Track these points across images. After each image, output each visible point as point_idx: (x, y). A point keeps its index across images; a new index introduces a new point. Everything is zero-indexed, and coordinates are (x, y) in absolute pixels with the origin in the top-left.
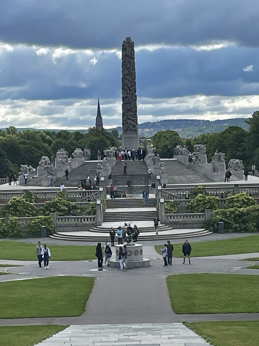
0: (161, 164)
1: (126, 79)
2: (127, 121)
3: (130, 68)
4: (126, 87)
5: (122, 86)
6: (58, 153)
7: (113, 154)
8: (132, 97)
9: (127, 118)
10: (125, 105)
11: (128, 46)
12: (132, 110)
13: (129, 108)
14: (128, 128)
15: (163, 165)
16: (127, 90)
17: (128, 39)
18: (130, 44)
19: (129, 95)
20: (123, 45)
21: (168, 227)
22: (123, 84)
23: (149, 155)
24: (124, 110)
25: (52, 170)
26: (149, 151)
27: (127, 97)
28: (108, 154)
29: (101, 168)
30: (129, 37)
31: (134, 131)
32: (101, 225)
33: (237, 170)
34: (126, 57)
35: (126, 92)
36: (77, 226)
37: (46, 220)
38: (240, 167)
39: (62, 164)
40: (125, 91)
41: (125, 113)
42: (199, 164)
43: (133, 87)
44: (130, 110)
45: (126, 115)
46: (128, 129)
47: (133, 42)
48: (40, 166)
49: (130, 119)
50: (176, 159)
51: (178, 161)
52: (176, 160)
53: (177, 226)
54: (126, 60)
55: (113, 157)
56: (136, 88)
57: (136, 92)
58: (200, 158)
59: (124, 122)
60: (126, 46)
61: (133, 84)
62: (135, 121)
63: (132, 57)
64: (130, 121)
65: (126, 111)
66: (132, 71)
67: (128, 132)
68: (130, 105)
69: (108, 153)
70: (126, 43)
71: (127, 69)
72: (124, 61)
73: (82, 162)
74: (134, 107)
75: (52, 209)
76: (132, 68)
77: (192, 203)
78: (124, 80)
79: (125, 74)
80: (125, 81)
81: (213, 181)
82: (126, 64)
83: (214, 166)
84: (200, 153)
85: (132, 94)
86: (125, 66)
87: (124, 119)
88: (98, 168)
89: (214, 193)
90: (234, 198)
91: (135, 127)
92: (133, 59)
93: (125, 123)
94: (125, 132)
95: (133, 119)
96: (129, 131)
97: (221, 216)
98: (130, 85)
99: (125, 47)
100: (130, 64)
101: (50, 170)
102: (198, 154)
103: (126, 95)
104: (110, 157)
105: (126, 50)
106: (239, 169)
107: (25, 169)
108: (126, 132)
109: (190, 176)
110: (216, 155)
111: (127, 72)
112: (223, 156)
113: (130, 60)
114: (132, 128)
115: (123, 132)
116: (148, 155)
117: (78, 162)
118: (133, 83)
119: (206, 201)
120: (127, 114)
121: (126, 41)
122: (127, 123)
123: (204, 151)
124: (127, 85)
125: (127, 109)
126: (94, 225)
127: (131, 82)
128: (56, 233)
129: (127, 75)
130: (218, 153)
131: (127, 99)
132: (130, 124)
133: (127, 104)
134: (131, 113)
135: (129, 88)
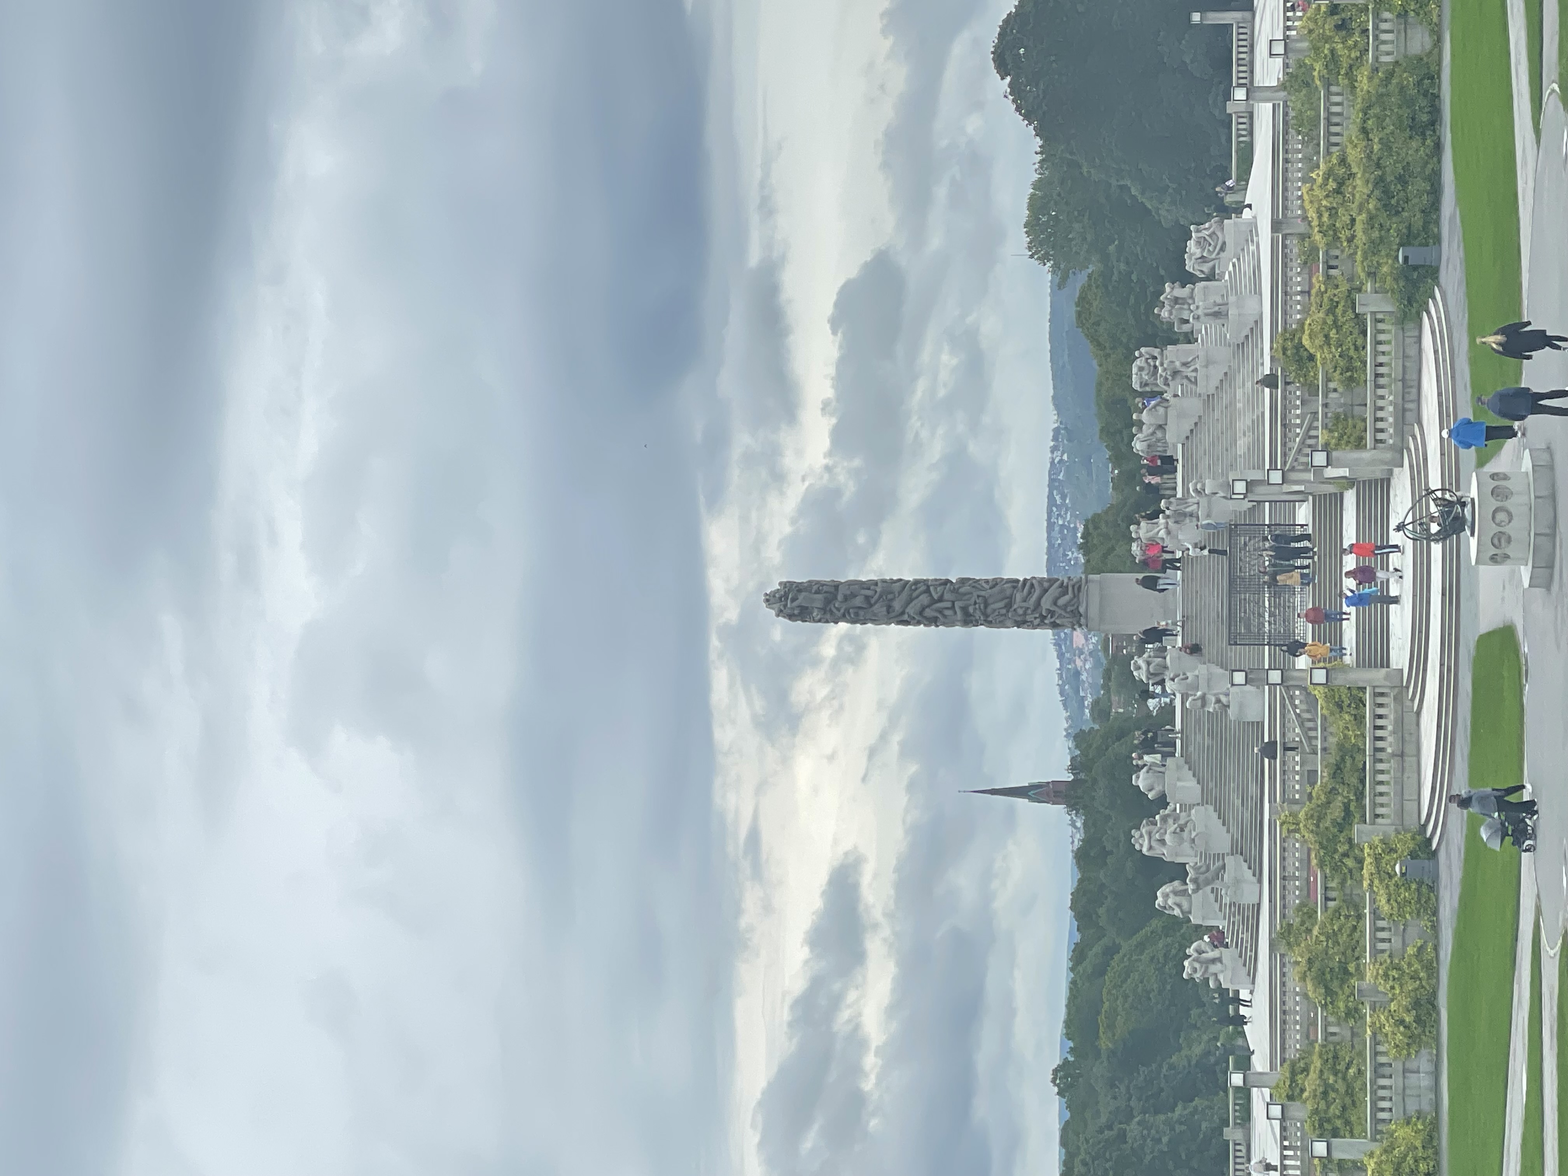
0: (1196, 490)
1: (903, 613)
2: (1044, 614)
3: (867, 598)
4: (929, 613)
5: (925, 625)
6: (1145, 850)
7: (1155, 657)
8: (965, 594)
9: (1033, 611)
10: (990, 619)
11: (793, 600)
12: (1008, 593)
13: (1001, 604)
14: (1068, 610)
15: (1199, 486)
16: (940, 611)
17: (769, 600)
18: (786, 595)
19: (957, 604)
20: (791, 617)
21: (1414, 438)
22: (919, 623)
23: (1162, 533)
24: (1008, 623)
25: (1203, 869)
26: (1151, 534)
27: (964, 609)
28: (1155, 675)
29: (1203, 698)
30: (763, 598)
31: (1080, 588)
32: (1402, 670)
33: (1224, 243)
34: (830, 610)
35: (947, 612)
36: (1402, 755)
37: (1377, 862)
38: (1214, 233)
39: (1185, 835)
40: (945, 616)
41: (1019, 619)
42: (1197, 366)
43: (932, 588)
44: (1006, 601)
45: (1025, 614)
46: (1072, 608)
47: (780, 584)
48: (1190, 912)
49: (1038, 602)
50: (1180, 446)
51: (1187, 438)
52: (1183, 445)
53: (1411, 410)
54: (838, 609)
55: (1165, 658)
56: (936, 580)
57: (947, 582)
58: (1178, 364)
59: (1046, 621)
60: (793, 609)
61: (923, 588)
62: (1046, 585)
63: (832, 590)
64: (1046, 603)
65: (1010, 615)
66: (878, 590)
67: (1082, 610)
68: (990, 601)
69: (1152, 674)
70: (785, 606)
71: (871, 606)
72: (844, 615)
73: (1179, 768)
74: (997, 588)
75: (1341, 848)
76: (869, 589)
78: (906, 617)
79: (885, 613)
80: (909, 616)
81: (1258, 322)
82: (851, 611)
83: (1207, 315)
84: (1162, 364)
85: (953, 591)
86: (861, 613)
87: (1037, 622)
88: (1204, 705)
89: (1299, 302)
90: (1320, 222)
91: (1067, 587)
92: (836, 586)
93: (1052, 620)
94: (1083, 621)
95: (1037, 592)
96: (1078, 607)
98: (924, 599)
99: (796, 612)
100: (854, 595)
101: (1203, 873)
102: (1165, 370)
103: (955, 613)
104: (1166, 667)
105: (807, 608)
106: (1219, 234)
107: (1197, 965)
108: (1081, 615)
109: (1239, 397)
110: (1171, 313)
111: (879, 609)
112: (1173, 289)
113: (840, 597)
114: (1067, 598)
115: (1079, 627)
117: (1179, 779)
118: (916, 589)
120: (1020, 611)
121: (777, 606)
122: (1052, 613)
123: (1156, 352)
124: (923, 609)
125: (1004, 611)
126: (1401, 693)
127: (915, 594)
128: (1425, 826)
129: (889, 609)
130: (1163, 305)
131: (971, 610)
132: (1055, 603)
133: (989, 611)
134: (1019, 597)
135: (934, 602)
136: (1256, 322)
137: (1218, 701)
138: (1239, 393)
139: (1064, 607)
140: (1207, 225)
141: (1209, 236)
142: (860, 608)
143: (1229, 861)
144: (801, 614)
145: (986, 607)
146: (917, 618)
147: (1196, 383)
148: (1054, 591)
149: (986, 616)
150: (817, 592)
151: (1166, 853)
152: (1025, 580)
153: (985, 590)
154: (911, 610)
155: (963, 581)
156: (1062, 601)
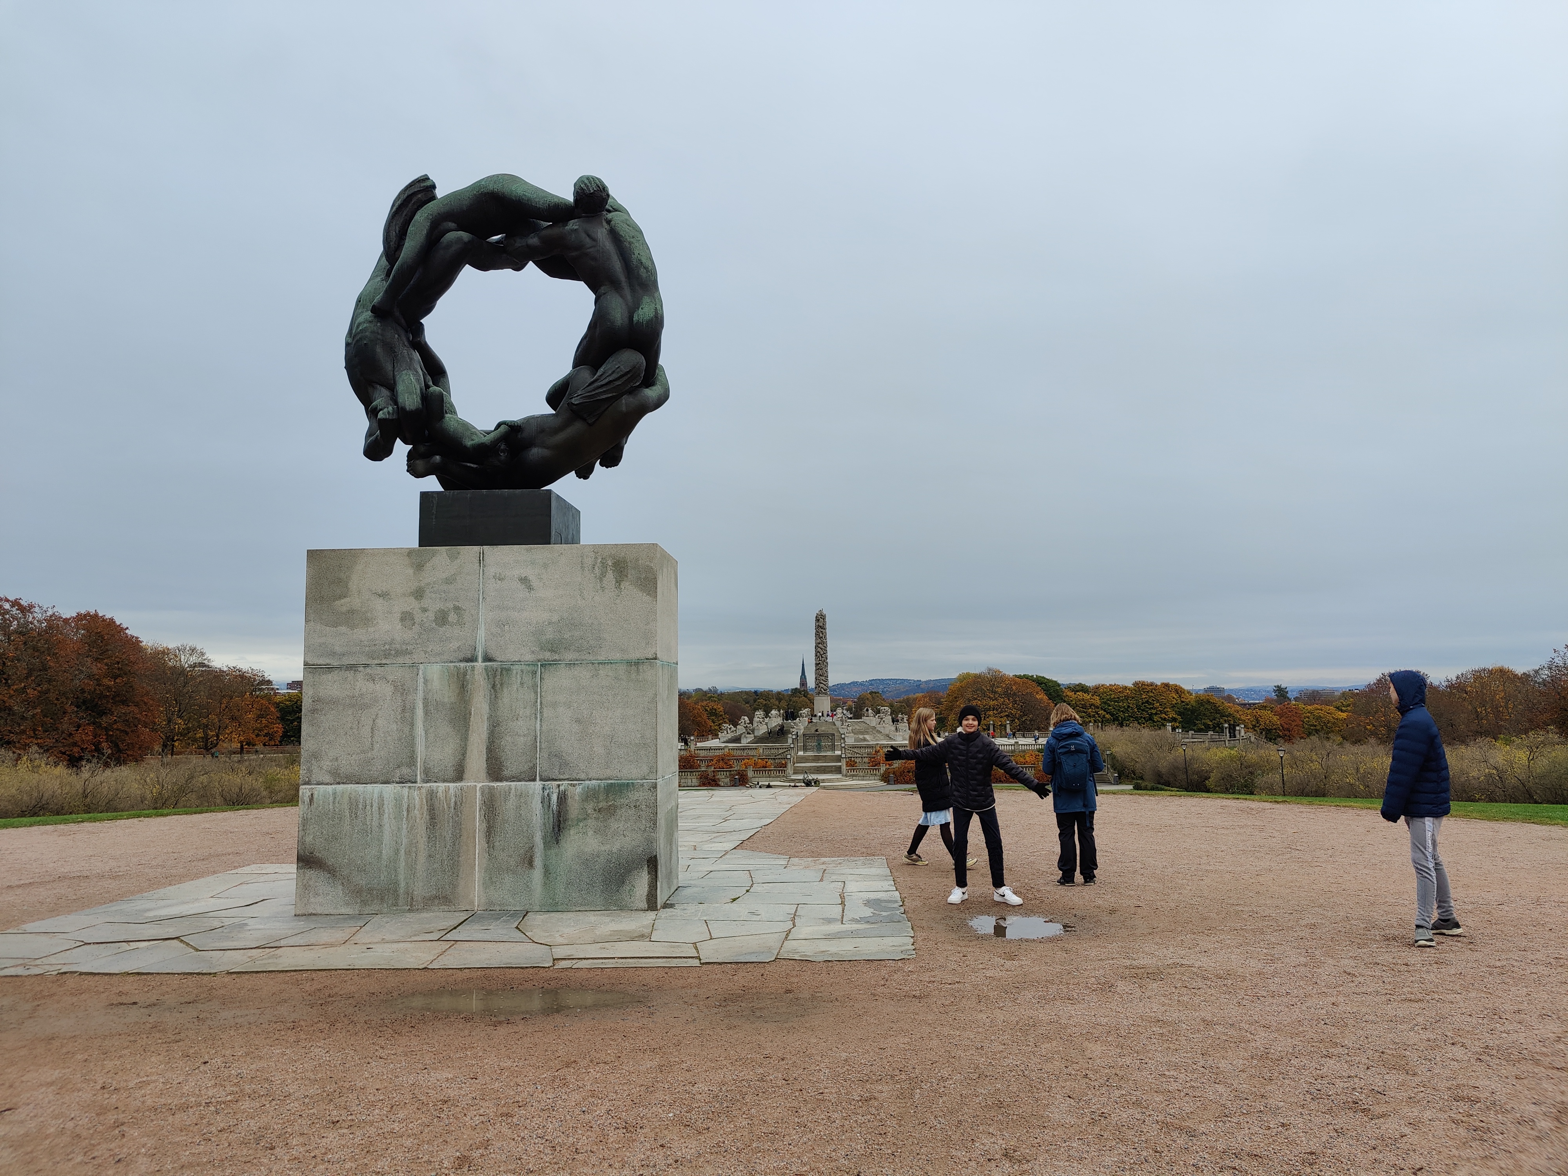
4: (818, 654)
6: (756, 713)
10: (817, 670)
11: (821, 618)
12: (824, 675)
13: (821, 673)
15: (850, 726)
17: (821, 611)
18: (823, 616)
25: (751, 728)
27: (819, 663)
31: (827, 692)
39: (760, 724)
40: (818, 658)
42: (884, 725)
47: (826, 616)
48: (740, 725)
49: (821, 683)
52: (863, 721)
54: (818, 630)
56: (827, 656)
60: (818, 618)
65: (818, 676)
66: (824, 640)
68: (822, 670)
71: (820, 639)
79: (818, 642)
82: (818, 633)
85: (824, 660)
91: (827, 689)
92: (825, 630)
98: (822, 653)
100: (822, 634)
102: (883, 716)
105: (819, 621)
107: (727, 727)
109: (875, 736)
113: (822, 630)
120: (819, 679)
121: (819, 613)
122: (819, 687)
127: (823, 650)
142: (819, 636)
146: (817, 651)
148: (825, 687)
150: (823, 625)
151: (756, 719)
154: (819, 649)
155: (827, 663)
156: (822, 689)
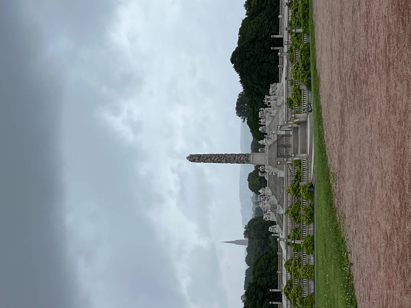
0: (271, 133)
1: (214, 160)
2: (242, 160)
3: (207, 157)
4: (219, 160)
5: (218, 163)
8: (226, 157)
9: (240, 160)
11: (192, 158)
12: (234, 157)
13: (233, 159)
14: (247, 159)
16: (221, 160)
17: (187, 158)
18: (191, 157)
19: (224, 159)
20: (192, 161)
22: (217, 163)
23: (265, 142)
24: (235, 162)
26: (262, 143)
27: (226, 159)
30: (186, 158)
31: (248, 155)
32: (308, 154)
33: (277, 88)
34: (199, 160)
35: (222, 160)
36: (308, 170)
37: (303, 189)
38: (275, 86)
39: (269, 201)
43: (219, 156)
45: (238, 161)
47: (190, 155)
49: (240, 159)
56: (220, 154)
57: (222, 154)
58: (268, 111)
59: (242, 162)
61: (218, 155)
64: (242, 158)
66: (209, 156)
67: (249, 160)
70: (191, 159)
71: (208, 159)
72: (202, 161)
73: (268, 189)
74: (232, 156)
75: (297, 191)
77: (296, 102)
78: (214, 161)
83: (273, 100)
85: (223, 156)
86: (206, 160)
87: (240, 162)
88: (272, 174)
90: (294, 76)
91: (246, 155)
92: (201, 155)
94: (249, 162)
95: (240, 156)
97: (304, 79)
98: (218, 158)
99: (193, 160)
100: (204, 157)
101: (272, 208)
103: (224, 160)
104: (265, 168)
105: (195, 159)
106: (276, 86)
107: (271, 228)
109: (279, 116)
111: (209, 160)
112: (267, 97)
113: (201, 157)
114: (246, 157)
115: (249, 163)
116: (265, 144)
117: (268, 191)
119: (295, 93)
120: (237, 160)
121: (189, 159)
122: (243, 160)
123: (264, 109)
124: (218, 160)
125: (234, 160)
126: (308, 158)
127: (216, 157)
128: (312, 182)
129: (211, 159)
130: (265, 100)
131: (227, 160)
132: (244, 158)
133: (231, 160)
134: (237, 157)
135: (220, 158)
136: (283, 101)
137: (275, 173)
138: (279, 115)
139: (246, 159)
140: (273, 84)
141: (274, 86)
142: (205, 159)
143: (278, 206)
144: (194, 161)
145: (230, 159)
146: (217, 161)
147: (271, 113)
148: (243, 156)
149: (230, 161)
150: (197, 156)
152: (238, 154)
153: (230, 156)
154: (216, 160)
155: (226, 154)
156: (245, 158)
